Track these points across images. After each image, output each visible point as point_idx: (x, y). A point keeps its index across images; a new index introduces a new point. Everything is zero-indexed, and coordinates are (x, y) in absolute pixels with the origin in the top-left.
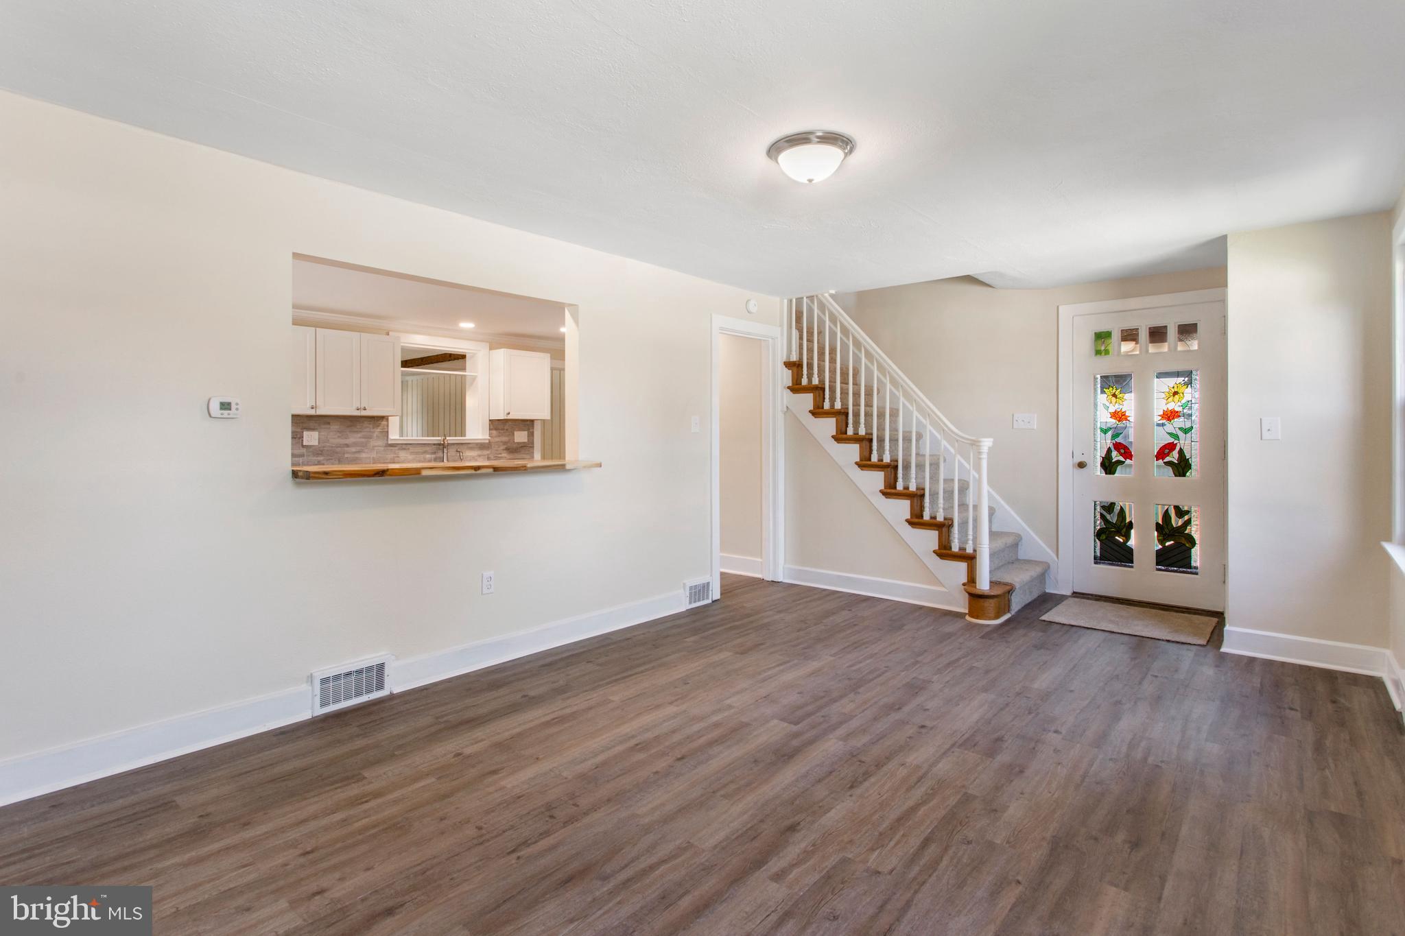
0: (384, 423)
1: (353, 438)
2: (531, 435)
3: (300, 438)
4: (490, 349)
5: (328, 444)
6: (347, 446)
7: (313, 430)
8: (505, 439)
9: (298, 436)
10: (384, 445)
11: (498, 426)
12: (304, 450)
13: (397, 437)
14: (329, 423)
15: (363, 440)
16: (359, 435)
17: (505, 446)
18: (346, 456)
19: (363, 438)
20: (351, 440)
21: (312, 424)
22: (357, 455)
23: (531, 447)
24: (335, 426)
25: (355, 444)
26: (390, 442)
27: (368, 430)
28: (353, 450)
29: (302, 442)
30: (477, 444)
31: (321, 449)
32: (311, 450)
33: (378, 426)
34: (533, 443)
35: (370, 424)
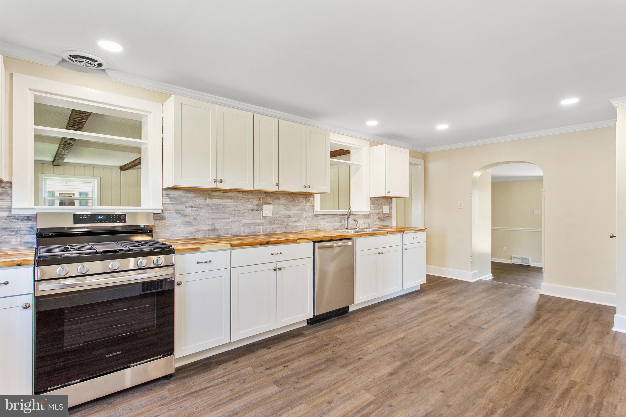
0: (312, 198)
1: (294, 210)
2: (391, 208)
3: (261, 210)
4: (370, 146)
5: (279, 215)
6: (290, 216)
7: (269, 203)
8: (377, 211)
9: (260, 209)
10: (312, 216)
11: (376, 201)
12: (263, 220)
13: (319, 210)
14: (279, 199)
15: (299, 212)
16: (297, 208)
17: (378, 216)
18: (290, 224)
19: (300, 210)
20: (292, 213)
21: (269, 199)
22: (296, 224)
23: (391, 217)
24: (283, 201)
25: (295, 215)
26: (315, 213)
27: (302, 204)
28: (294, 219)
29: (262, 214)
30: (363, 215)
31: (274, 219)
32: (268, 219)
33: (309, 201)
34: (392, 214)
35: (303, 199)
